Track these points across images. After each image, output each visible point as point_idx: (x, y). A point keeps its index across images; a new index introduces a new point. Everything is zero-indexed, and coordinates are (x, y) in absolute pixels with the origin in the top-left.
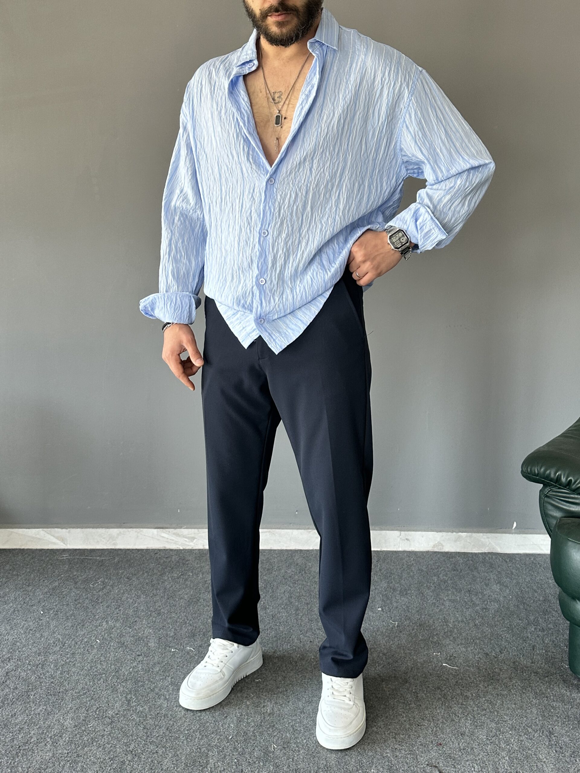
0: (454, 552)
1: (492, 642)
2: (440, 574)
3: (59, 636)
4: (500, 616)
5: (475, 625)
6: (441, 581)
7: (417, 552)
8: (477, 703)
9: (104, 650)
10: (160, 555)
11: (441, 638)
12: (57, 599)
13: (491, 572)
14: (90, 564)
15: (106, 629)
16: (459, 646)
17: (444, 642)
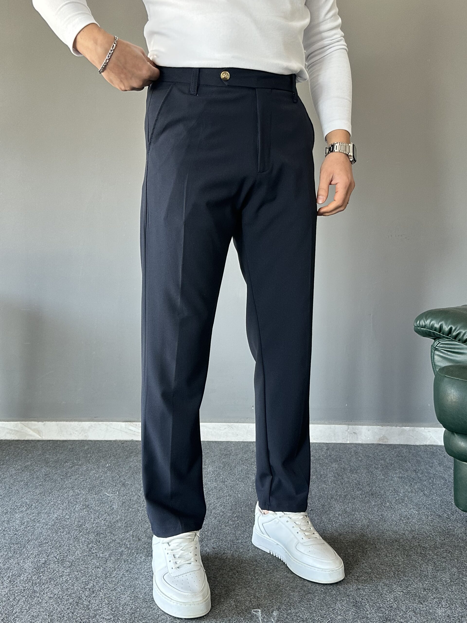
0: (397, 445)
1: (443, 507)
2: (386, 459)
3: (27, 501)
4: (447, 488)
5: (425, 495)
6: (388, 464)
7: (363, 444)
8: (436, 553)
9: (69, 511)
10: (126, 444)
11: (393, 503)
12: (28, 474)
13: (434, 458)
14: (61, 450)
15: (72, 495)
16: (412, 510)
17: (396, 507)
